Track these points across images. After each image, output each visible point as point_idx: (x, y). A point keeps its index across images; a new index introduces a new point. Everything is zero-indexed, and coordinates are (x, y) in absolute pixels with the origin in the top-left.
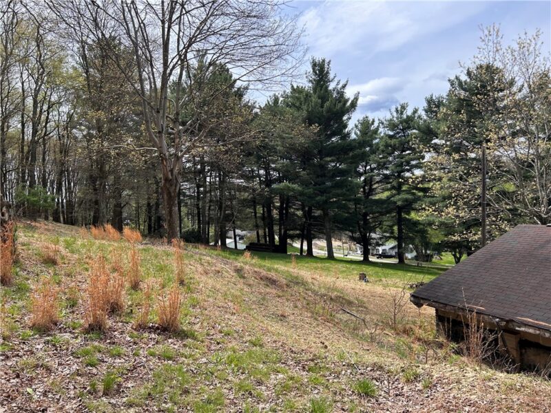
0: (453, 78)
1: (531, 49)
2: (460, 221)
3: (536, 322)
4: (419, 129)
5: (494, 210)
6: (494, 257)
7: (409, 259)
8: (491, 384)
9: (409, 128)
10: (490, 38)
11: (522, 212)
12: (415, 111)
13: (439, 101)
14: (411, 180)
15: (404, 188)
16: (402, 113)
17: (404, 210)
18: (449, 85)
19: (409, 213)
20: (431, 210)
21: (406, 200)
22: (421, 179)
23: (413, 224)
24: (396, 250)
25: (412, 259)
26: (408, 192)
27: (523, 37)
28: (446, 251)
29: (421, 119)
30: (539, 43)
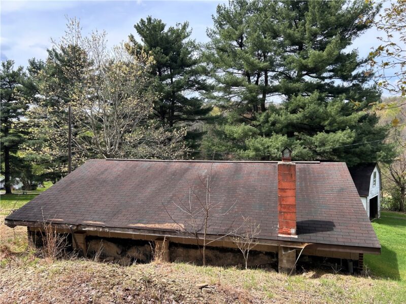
0: (50, 49)
1: (100, 42)
2: (53, 158)
3: (95, 223)
4: (23, 84)
5: (78, 149)
6: (72, 182)
7: (16, 190)
8: (43, 274)
9: (15, 82)
10: (74, 27)
11: (95, 150)
12: (21, 69)
13: (40, 65)
14: (13, 125)
15: (11, 131)
16: (8, 68)
17: (11, 150)
18: (47, 54)
19: (15, 152)
20: (30, 149)
21: (13, 141)
22: (22, 125)
23: (18, 161)
24: (4, 183)
25: (19, 189)
26: (14, 134)
27: (96, 33)
28: (48, 181)
29: (26, 76)
30: (105, 41)
